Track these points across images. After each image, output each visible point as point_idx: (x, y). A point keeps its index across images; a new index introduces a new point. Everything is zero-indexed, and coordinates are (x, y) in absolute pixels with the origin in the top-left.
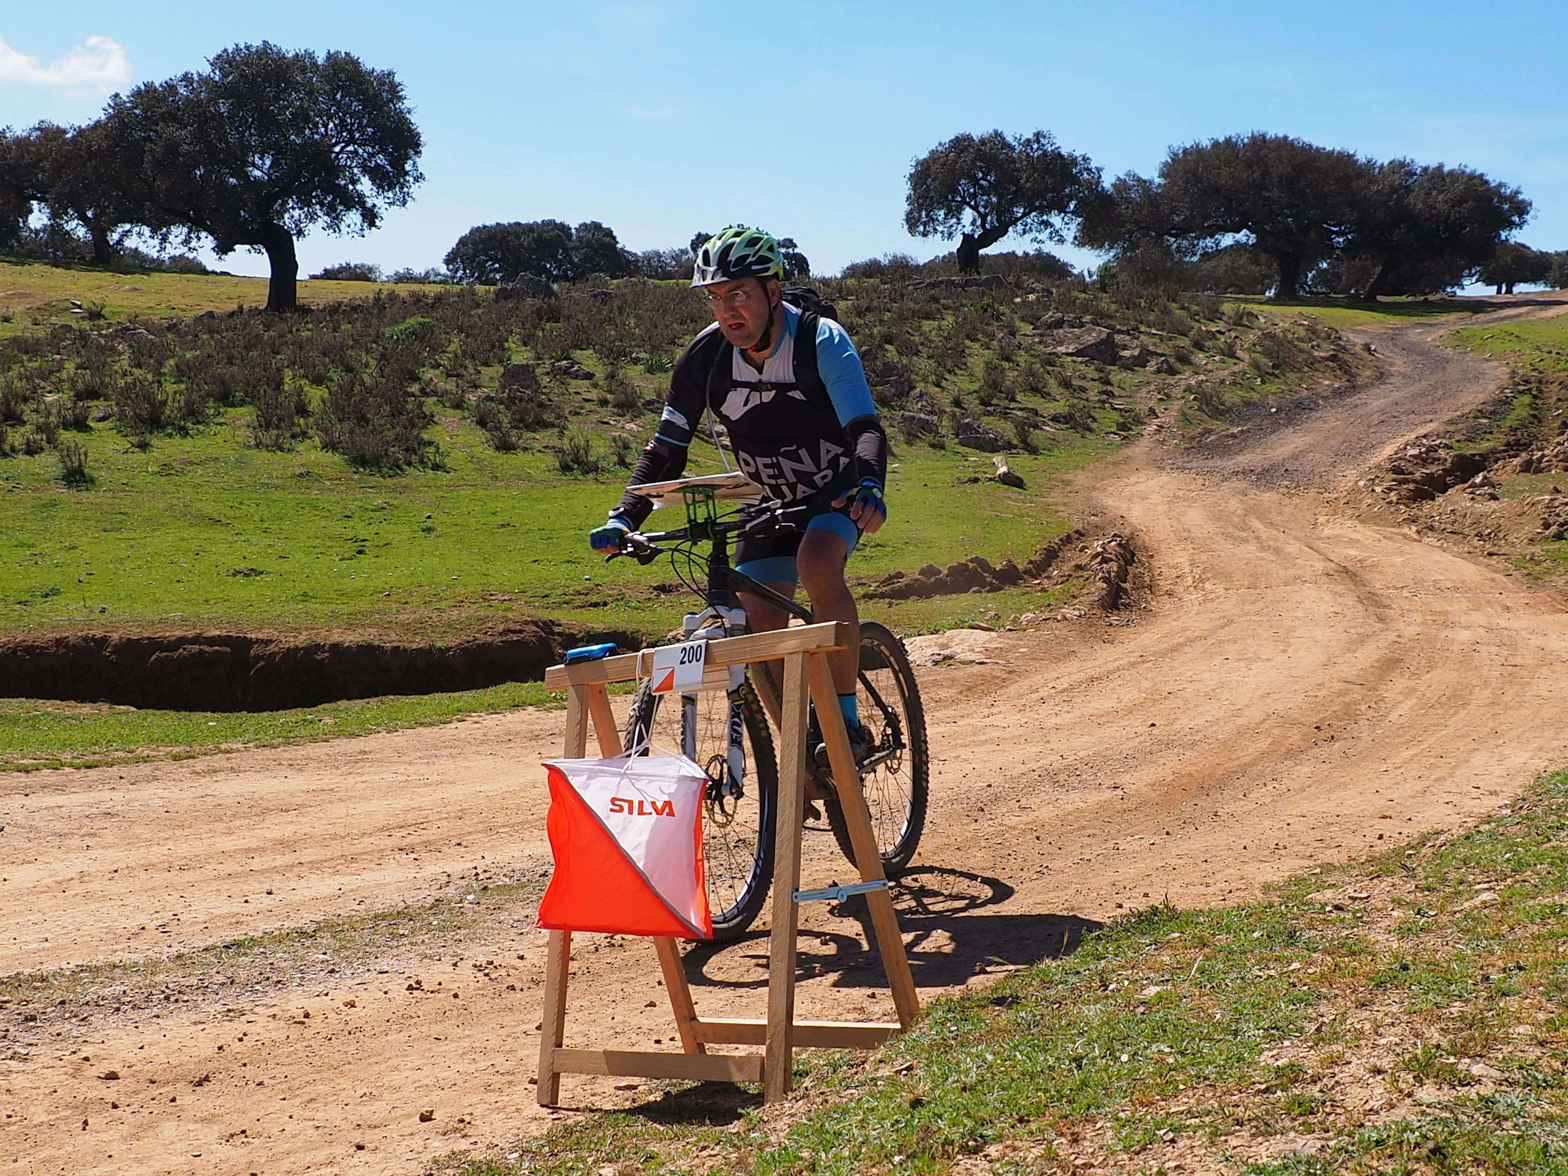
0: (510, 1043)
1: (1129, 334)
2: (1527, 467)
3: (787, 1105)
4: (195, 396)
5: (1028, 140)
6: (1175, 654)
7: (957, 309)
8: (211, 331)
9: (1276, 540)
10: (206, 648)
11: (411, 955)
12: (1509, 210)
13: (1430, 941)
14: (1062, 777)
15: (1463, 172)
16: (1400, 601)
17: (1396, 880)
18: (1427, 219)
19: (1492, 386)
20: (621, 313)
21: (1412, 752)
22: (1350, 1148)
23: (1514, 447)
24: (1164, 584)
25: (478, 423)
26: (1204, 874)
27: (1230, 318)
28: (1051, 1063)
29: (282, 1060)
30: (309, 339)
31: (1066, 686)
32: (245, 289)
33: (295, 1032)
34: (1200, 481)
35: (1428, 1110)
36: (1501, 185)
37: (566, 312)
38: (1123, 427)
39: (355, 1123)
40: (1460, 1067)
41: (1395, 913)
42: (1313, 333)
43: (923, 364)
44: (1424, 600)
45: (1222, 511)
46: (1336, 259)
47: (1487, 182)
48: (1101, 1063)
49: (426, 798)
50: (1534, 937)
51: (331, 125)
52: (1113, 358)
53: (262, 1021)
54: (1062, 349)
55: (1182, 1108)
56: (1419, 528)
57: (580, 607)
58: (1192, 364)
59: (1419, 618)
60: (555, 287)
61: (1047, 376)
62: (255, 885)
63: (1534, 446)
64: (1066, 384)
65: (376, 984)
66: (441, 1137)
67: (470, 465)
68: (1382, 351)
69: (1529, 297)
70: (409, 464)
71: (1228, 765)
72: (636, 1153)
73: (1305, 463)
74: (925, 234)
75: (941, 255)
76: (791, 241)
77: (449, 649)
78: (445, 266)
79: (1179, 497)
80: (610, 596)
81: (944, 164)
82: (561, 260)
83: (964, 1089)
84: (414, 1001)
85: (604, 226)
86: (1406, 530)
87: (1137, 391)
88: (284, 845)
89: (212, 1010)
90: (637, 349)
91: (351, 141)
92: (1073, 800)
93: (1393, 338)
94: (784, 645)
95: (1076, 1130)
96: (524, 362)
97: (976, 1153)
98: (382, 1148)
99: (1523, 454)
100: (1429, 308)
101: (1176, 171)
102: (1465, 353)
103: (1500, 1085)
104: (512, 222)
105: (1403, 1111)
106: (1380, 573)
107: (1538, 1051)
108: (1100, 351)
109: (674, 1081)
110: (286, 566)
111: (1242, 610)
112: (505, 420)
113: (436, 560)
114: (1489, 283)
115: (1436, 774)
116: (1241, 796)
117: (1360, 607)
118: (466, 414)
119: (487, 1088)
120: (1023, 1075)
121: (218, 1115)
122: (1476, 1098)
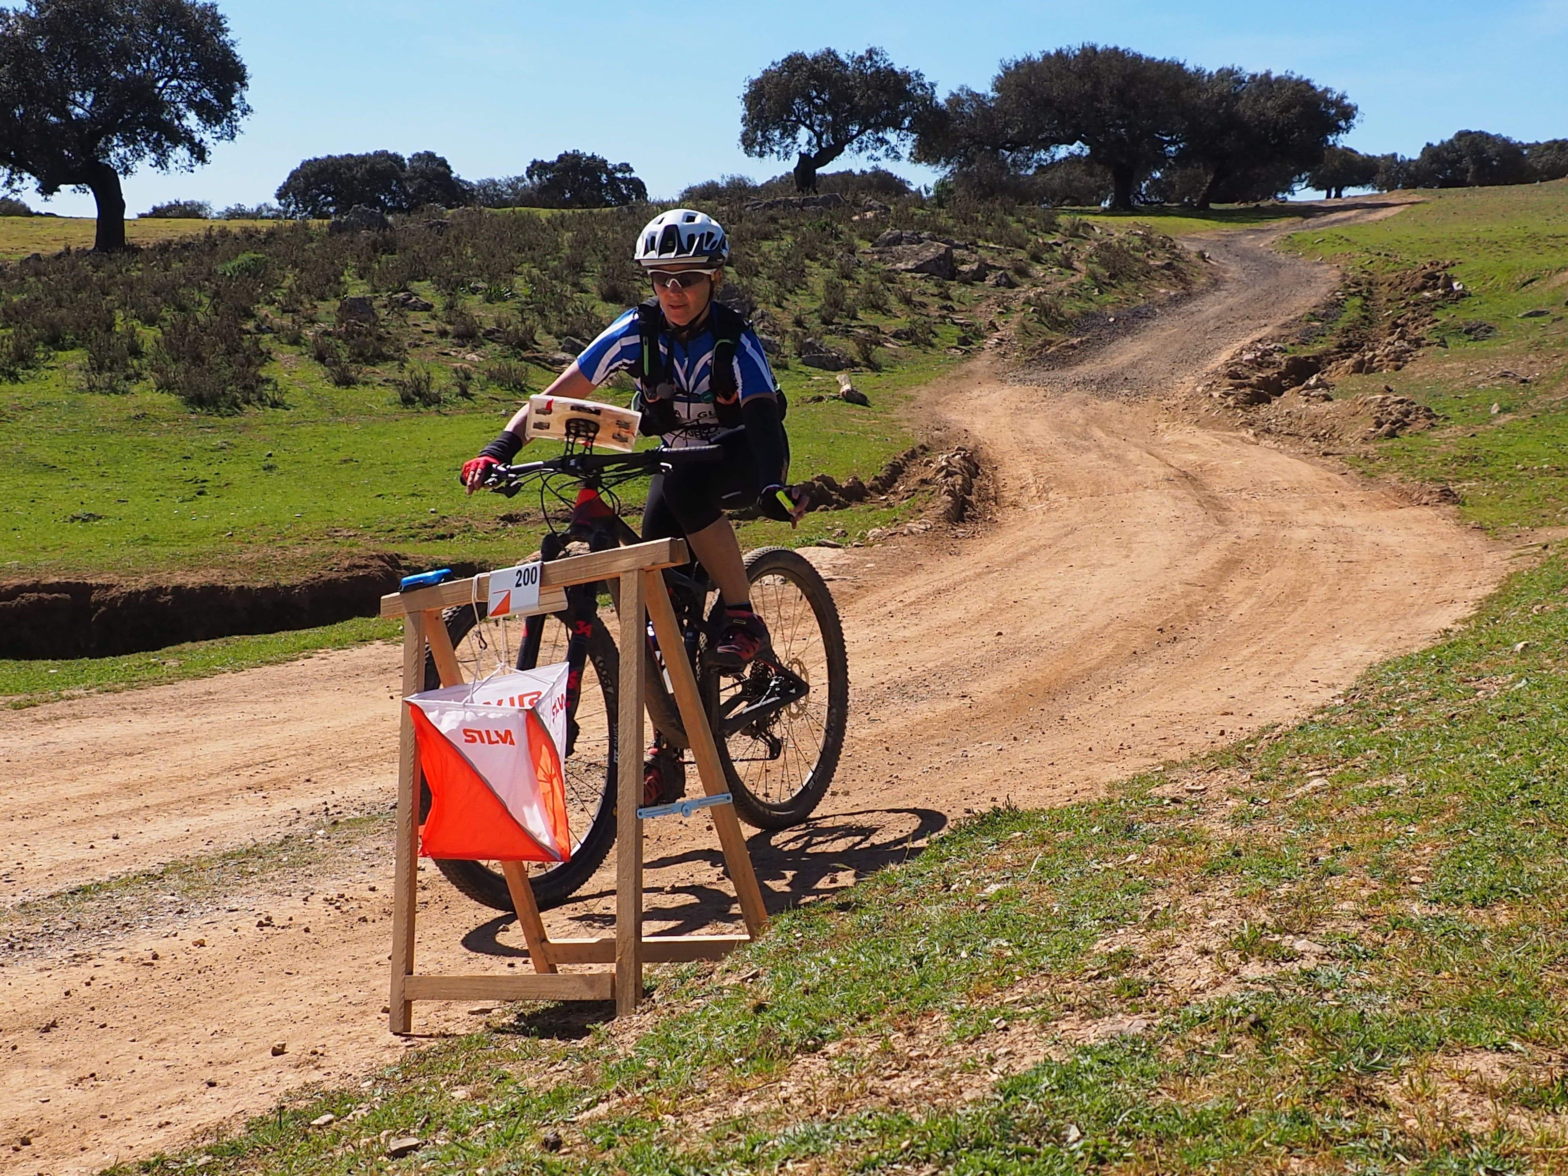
0: (363, 975)
1: (967, 249)
2: (1360, 368)
3: (635, 1018)
4: (24, 340)
5: (861, 57)
6: (1020, 563)
7: (795, 229)
8: (37, 274)
9: (1117, 448)
10: (44, 595)
11: (261, 892)
12: (1336, 114)
13: (1263, 827)
14: (910, 689)
15: (1290, 78)
16: (1239, 503)
17: (1233, 772)
18: (1256, 126)
19: (1324, 290)
20: (457, 243)
21: (1253, 649)
22: (1175, 1026)
23: (1346, 349)
24: (1009, 495)
25: (316, 359)
26: (1050, 777)
27: (1066, 229)
28: (892, 962)
29: (132, 1002)
30: (138, 279)
31: (913, 599)
32: (71, 230)
33: (143, 973)
34: (1041, 393)
35: (1252, 986)
36: (1327, 90)
37: (401, 244)
38: (964, 341)
39: (206, 1061)
40: (1283, 944)
41: (1229, 803)
42: (1148, 242)
43: (763, 285)
44: (1262, 501)
45: (1063, 421)
46: (1169, 168)
47: (1313, 88)
48: (941, 960)
49: (274, 737)
50: (1362, 819)
51: (153, 59)
52: (953, 274)
53: (110, 964)
54: (901, 266)
55: (1016, 998)
56: (1257, 431)
57: (426, 540)
58: (1030, 277)
59: (1257, 519)
60: (390, 218)
61: (887, 293)
62: (100, 830)
63: (1365, 347)
64: (907, 300)
65: (226, 922)
66: (294, 1070)
67: (309, 401)
68: (1216, 258)
69: (1358, 200)
70: (248, 402)
71: (1074, 670)
72: (489, 1075)
73: (1144, 371)
74: (761, 155)
75: (779, 176)
76: (627, 165)
77: (294, 587)
78: (277, 201)
79: (1021, 409)
80: (457, 528)
81: (777, 84)
82: (395, 192)
83: (806, 992)
84: (264, 937)
85: (438, 155)
86: (1243, 433)
87: (976, 305)
88: (128, 789)
89: (58, 957)
90: (474, 278)
91: (174, 75)
92: (922, 710)
93: (1226, 245)
94: (619, 563)
95: (913, 1024)
96: (361, 295)
97: (815, 1052)
98: (234, 1083)
99: (1356, 355)
100: (1261, 214)
101: (1009, 85)
102: (1297, 258)
103: (1323, 959)
104: (344, 154)
105: (1229, 989)
106: (1220, 476)
107: (1360, 926)
108: (939, 267)
109: (528, 1002)
110: (125, 510)
111: (1085, 517)
112: (344, 354)
113: (279, 499)
114: (1318, 187)
115: (1275, 670)
116: (1087, 700)
117: (1200, 510)
118: (304, 350)
119: (340, 1019)
120: (865, 975)
121: (66, 1060)
122: (1299, 972)
